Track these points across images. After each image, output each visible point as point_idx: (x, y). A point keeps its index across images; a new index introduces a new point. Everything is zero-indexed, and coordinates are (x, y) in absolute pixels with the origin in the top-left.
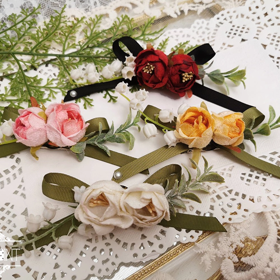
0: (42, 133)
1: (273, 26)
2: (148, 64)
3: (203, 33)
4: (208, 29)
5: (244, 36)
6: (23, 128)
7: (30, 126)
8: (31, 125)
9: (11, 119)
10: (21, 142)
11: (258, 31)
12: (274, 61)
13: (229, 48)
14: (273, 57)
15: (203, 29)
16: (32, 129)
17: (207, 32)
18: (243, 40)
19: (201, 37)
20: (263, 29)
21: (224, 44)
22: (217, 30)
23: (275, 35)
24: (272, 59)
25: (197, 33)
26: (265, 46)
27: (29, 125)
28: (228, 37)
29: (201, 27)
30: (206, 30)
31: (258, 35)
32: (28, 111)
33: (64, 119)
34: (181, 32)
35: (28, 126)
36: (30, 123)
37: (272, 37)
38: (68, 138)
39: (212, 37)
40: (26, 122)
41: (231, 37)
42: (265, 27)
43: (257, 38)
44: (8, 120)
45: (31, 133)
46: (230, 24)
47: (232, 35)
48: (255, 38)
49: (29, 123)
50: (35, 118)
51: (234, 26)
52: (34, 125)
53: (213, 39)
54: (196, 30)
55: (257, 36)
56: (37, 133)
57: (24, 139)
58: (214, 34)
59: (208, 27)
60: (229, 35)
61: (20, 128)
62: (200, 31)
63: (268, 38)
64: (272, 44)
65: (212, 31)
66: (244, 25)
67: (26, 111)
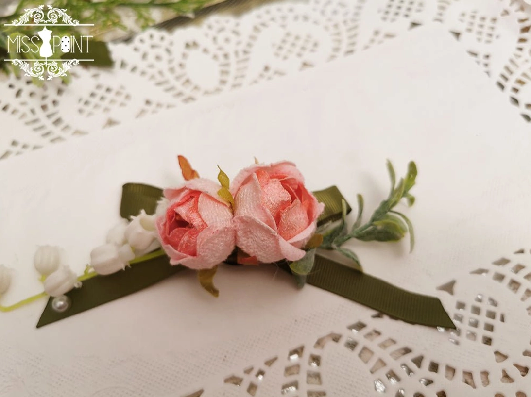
0: (229, 238)
3: (335, 12)
4: (343, 6)
5: (415, 17)
6: (185, 231)
7: (204, 225)
8: (205, 223)
9: (143, 212)
10: (183, 264)
11: (440, 8)
12: (478, 63)
13: (388, 40)
14: (475, 55)
15: (334, 6)
16: (208, 233)
17: (342, 11)
18: (414, 25)
19: (330, 20)
21: (377, 33)
22: (360, 8)
23: (474, 14)
24: (473, 58)
26: (457, 35)
27: (201, 223)
28: (385, 19)
29: (329, 3)
30: (340, 8)
31: (441, 14)
32: (190, 190)
33: (283, 201)
34: (291, 10)
35: (199, 226)
36: (203, 217)
37: (468, 19)
38: (292, 244)
39: (353, 20)
40: (194, 216)
41: (389, 20)
42: (452, 1)
43: (440, 21)
44: (136, 214)
45: (208, 241)
47: (391, 16)
48: (435, 20)
49: (200, 217)
50: (211, 203)
52: (211, 221)
53: (355, 24)
54: (320, 7)
55: (439, 17)
56: (220, 239)
57: (190, 257)
58: (356, 14)
60: (386, 16)
61: (177, 231)
62: (329, 10)
63: (462, 21)
64: (469, 30)
65: (352, 10)
67: (186, 191)
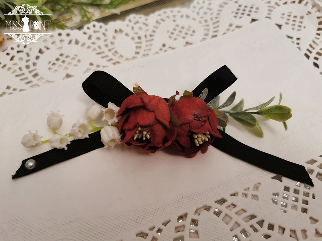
1: (285, 5)
2: (140, 129)
3: (205, 13)
4: (210, 9)
5: (254, 16)
11: (269, 10)
12: (293, 42)
13: (237, 29)
14: (291, 38)
15: (205, 10)
17: (209, 12)
18: (253, 20)
19: (202, 18)
20: (274, 8)
21: (231, 25)
22: (220, 11)
23: (290, 14)
24: (290, 40)
25: (198, 13)
26: (280, 26)
28: (235, 17)
29: (202, 8)
30: (208, 11)
31: (269, 14)
34: (179, 12)
37: (286, 17)
39: (216, 18)
41: (238, 18)
42: (276, 6)
43: (269, 18)
46: (235, 4)
47: (239, 15)
48: (267, 17)
51: (240, 6)
53: (217, 20)
54: (196, 10)
55: (269, 16)
58: (218, 14)
59: (210, 7)
60: (236, 15)
62: (202, 12)
63: (283, 18)
64: (287, 23)
65: (216, 12)
66: (252, 5)
